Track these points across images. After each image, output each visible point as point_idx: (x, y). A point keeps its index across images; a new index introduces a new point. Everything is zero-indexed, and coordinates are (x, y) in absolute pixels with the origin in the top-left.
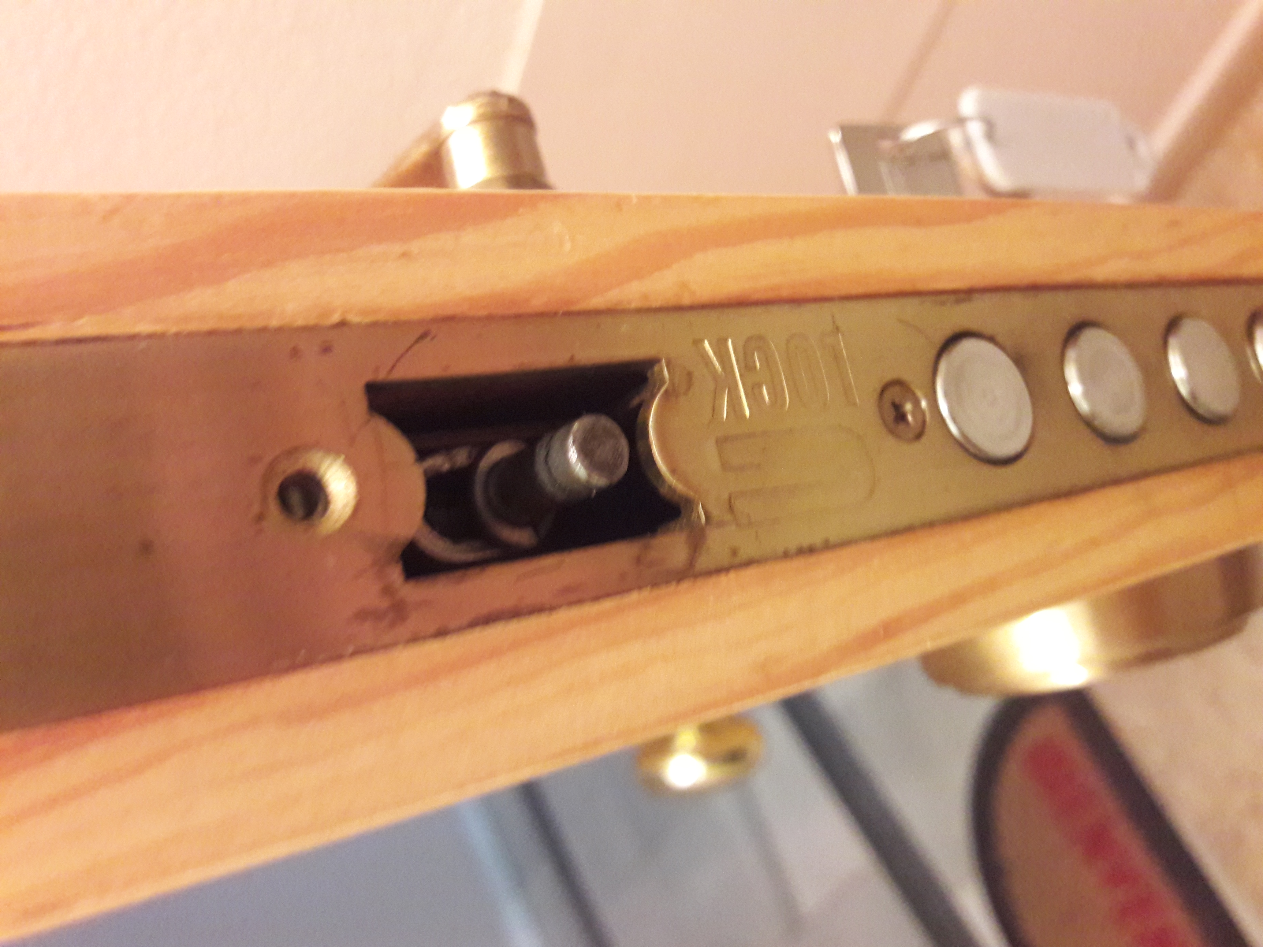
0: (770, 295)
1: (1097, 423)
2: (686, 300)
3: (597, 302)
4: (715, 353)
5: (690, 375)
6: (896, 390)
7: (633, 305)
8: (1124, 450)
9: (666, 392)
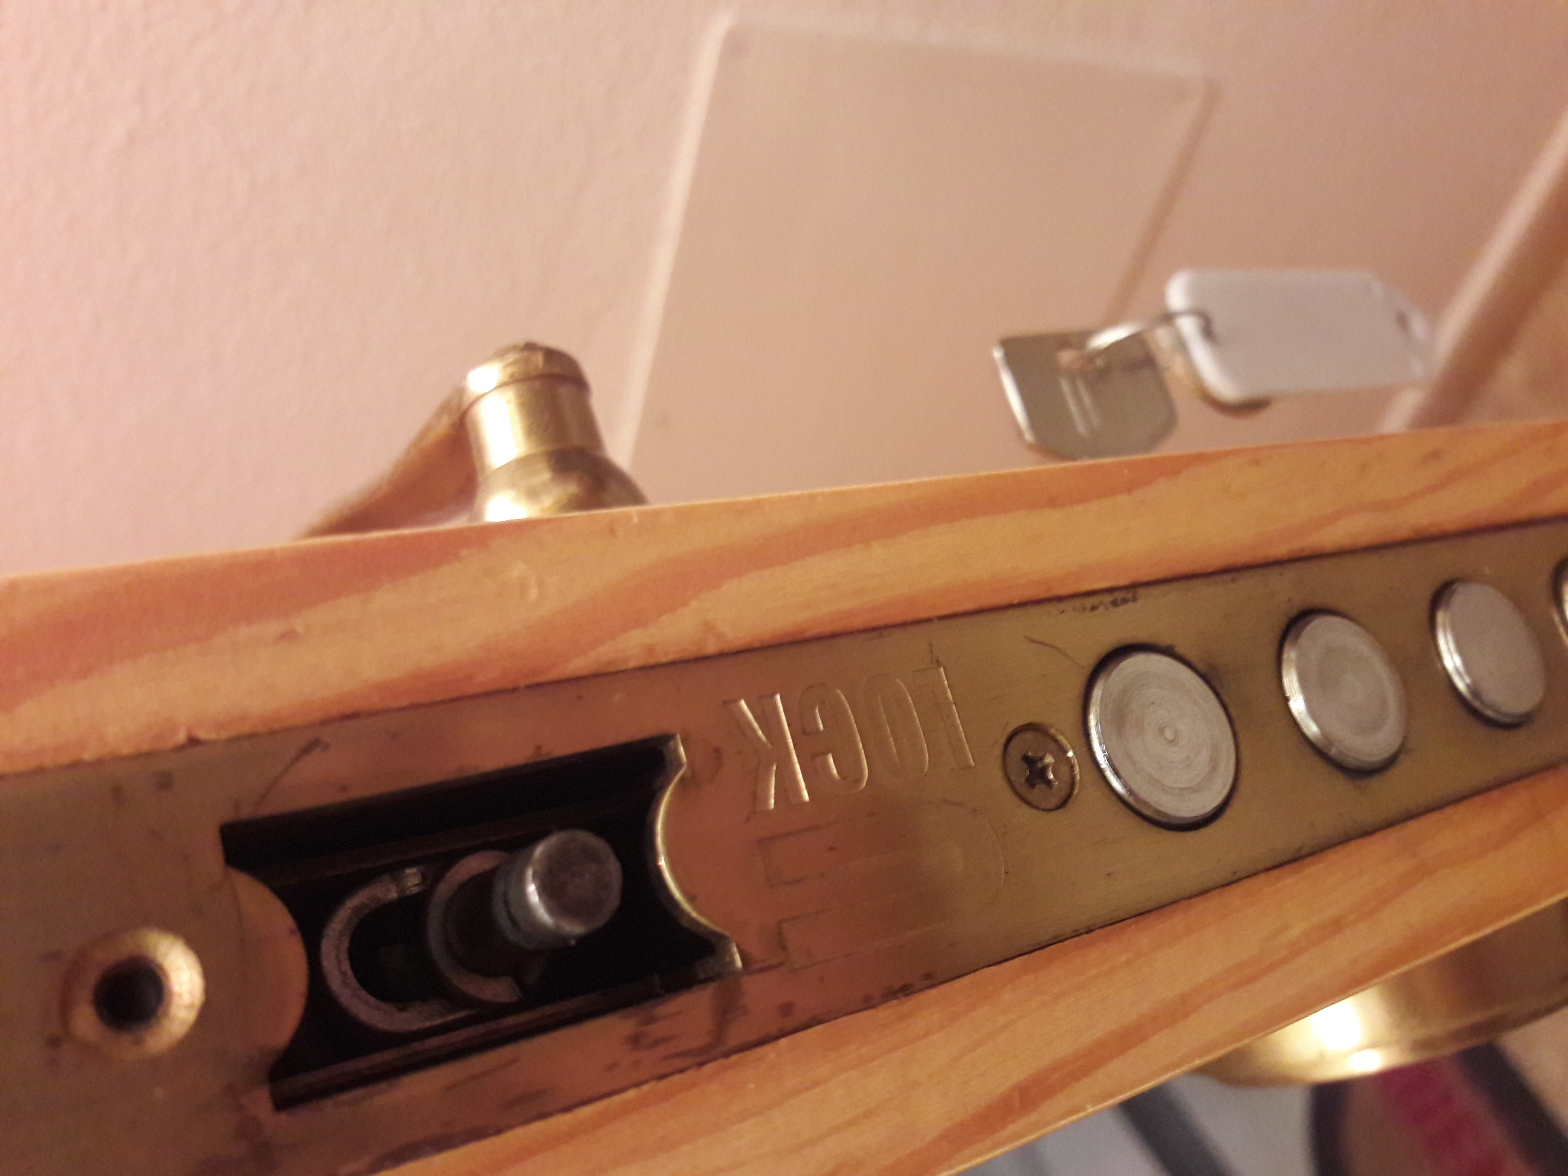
0: (837, 627)
1: (1333, 752)
2: (711, 648)
3: (578, 665)
4: (756, 718)
5: (717, 751)
6: (1029, 736)
7: (632, 664)
8: (1375, 783)
9: (682, 779)
